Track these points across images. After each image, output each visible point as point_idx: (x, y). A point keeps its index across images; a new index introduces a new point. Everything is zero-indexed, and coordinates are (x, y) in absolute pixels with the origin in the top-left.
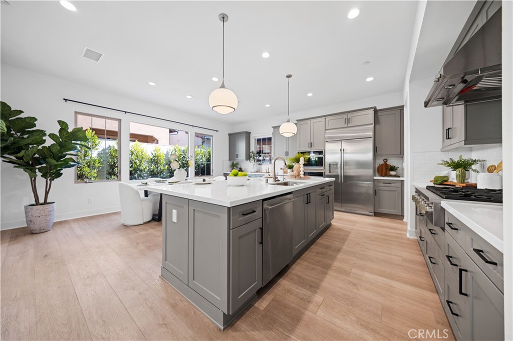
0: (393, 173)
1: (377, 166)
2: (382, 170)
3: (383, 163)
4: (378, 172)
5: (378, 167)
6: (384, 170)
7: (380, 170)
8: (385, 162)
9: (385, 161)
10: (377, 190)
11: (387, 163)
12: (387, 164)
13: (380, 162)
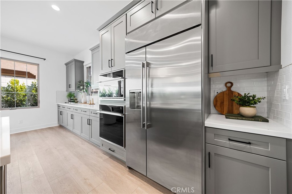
0: (247, 110)
1: (213, 95)
2: (222, 103)
3: (224, 89)
4: (215, 106)
5: (216, 98)
6: (226, 103)
7: (219, 104)
8: (229, 89)
9: (229, 85)
10: (212, 154)
11: (233, 89)
12: (232, 92)
13: (218, 88)
